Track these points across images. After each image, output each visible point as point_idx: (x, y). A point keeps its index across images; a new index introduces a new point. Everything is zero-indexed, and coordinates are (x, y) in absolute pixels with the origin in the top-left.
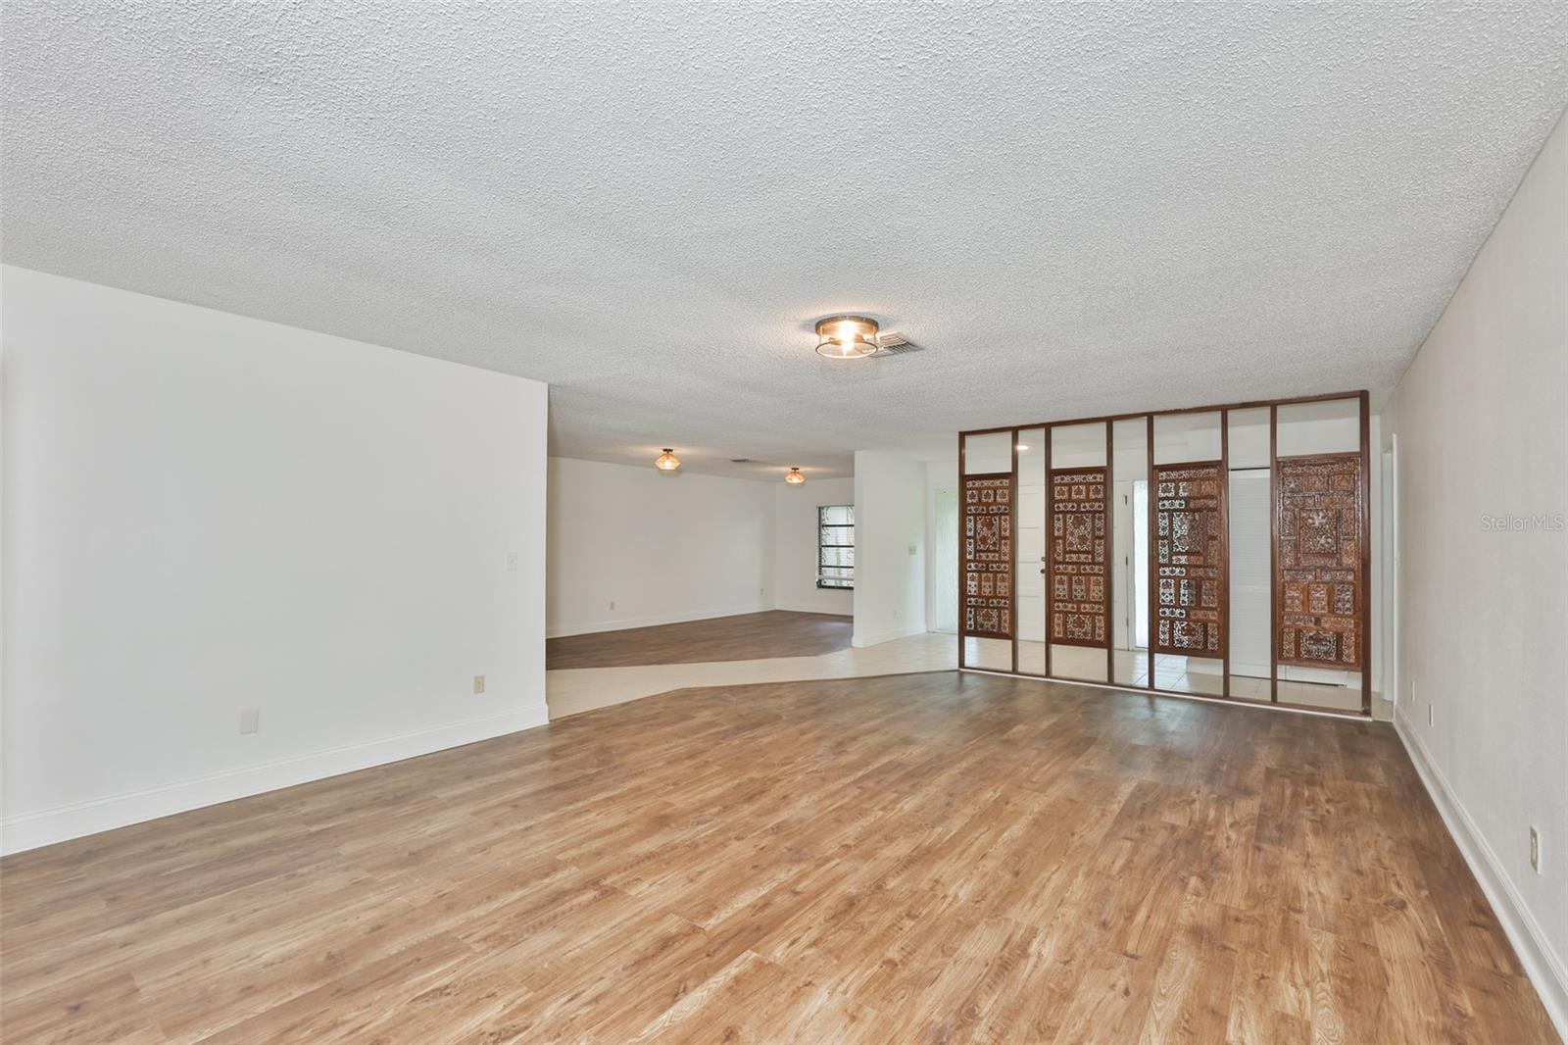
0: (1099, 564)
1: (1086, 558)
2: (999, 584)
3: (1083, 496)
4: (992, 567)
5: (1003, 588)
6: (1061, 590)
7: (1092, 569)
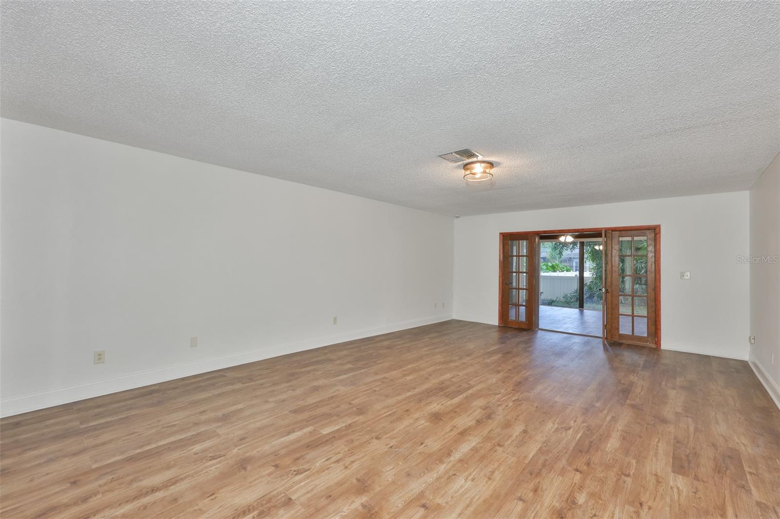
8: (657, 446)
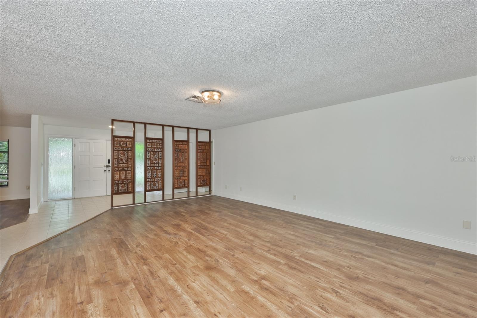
0: (160, 166)
1: (157, 165)
2: (127, 175)
3: (156, 147)
4: (125, 169)
5: (129, 176)
6: (149, 175)
7: (158, 168)
8: (94, 262)
